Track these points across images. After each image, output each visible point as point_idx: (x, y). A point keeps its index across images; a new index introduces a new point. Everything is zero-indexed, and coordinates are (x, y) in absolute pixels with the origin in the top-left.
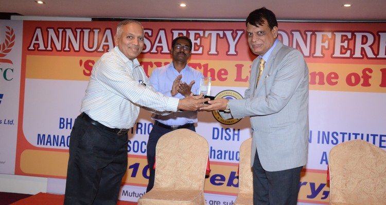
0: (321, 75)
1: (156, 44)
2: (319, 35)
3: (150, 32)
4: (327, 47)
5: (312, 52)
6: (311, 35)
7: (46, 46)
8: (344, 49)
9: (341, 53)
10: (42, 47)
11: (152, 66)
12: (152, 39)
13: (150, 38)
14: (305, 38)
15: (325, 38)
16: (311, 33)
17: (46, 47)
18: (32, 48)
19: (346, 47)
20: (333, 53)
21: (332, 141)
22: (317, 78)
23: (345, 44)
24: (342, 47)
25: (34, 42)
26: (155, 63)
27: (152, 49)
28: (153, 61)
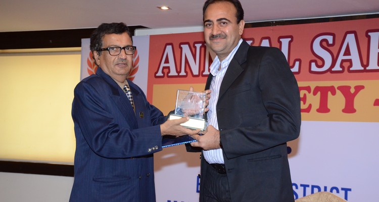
1: (341, 57)
3: (330, 39)
7: (179, 70)
10: (173, 72)
11: (334, 93)
12: (334, 50)
13: (330, 48)
17: (178, 72)
18: (160, 74)
25: (163, 65)
26: (340, 88)
27: (333, 65)
28: (336, 84)
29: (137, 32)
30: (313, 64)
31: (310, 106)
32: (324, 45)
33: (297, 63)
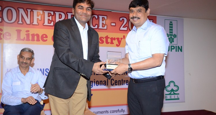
0: (38, 35)
2: (35, 12)
4: (40, 19)
5: (32, 22)
6: (30, 11)
8: (50, 21)
9: (48, 23)
14: (27, 13)
15: (39, 14)
16: (31, 10)
19: (51, 20)
20: (44, 23)
21: (46, 74)
22: (36, 37)
23: (50, 18)
24: (49, 19)
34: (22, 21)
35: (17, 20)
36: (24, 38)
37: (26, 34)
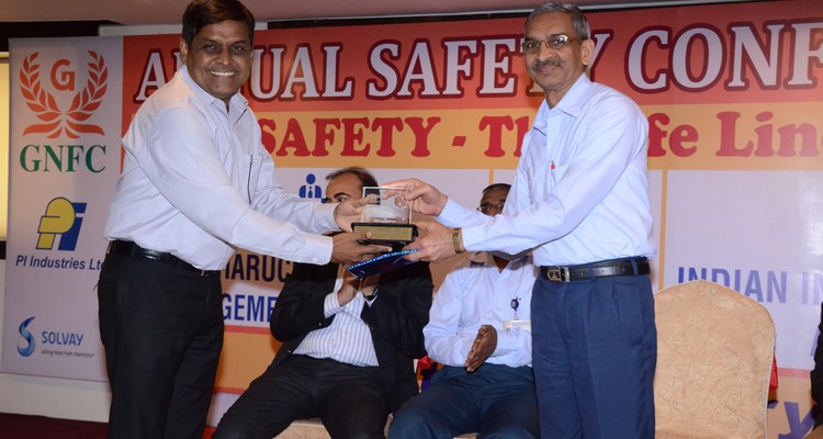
1: (410, 76)
2: (803, 31)
3: (394, 49)
5: (785, 74)
6: (782, 32)
11: (400, 128)
12: (400, 64)
13: (394, 62)
14: (765, 42)
15: (818, 36)
16: (782, 26)
22: (799, 139)
26: (408, 120)
27: (399, 87)
28: (404, 115)
29: (103, 30)
30: (372, 85)
31: (368, 146)
32: (387, 57)
33: (349, 84)
34: (743, 78)
35: (726, 76)
36: (751, 143)
37: (758, 130)
